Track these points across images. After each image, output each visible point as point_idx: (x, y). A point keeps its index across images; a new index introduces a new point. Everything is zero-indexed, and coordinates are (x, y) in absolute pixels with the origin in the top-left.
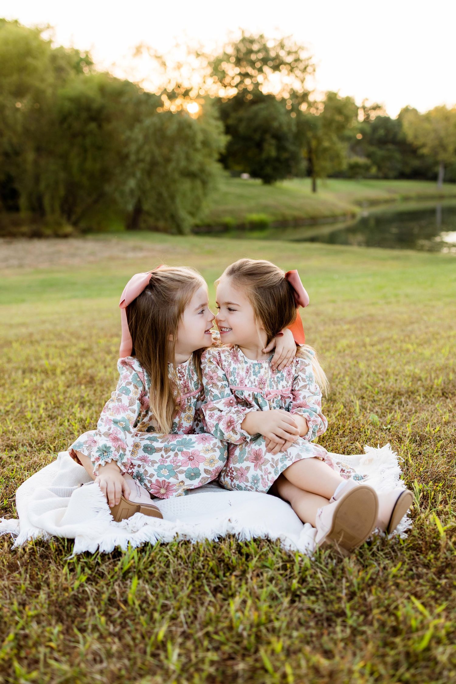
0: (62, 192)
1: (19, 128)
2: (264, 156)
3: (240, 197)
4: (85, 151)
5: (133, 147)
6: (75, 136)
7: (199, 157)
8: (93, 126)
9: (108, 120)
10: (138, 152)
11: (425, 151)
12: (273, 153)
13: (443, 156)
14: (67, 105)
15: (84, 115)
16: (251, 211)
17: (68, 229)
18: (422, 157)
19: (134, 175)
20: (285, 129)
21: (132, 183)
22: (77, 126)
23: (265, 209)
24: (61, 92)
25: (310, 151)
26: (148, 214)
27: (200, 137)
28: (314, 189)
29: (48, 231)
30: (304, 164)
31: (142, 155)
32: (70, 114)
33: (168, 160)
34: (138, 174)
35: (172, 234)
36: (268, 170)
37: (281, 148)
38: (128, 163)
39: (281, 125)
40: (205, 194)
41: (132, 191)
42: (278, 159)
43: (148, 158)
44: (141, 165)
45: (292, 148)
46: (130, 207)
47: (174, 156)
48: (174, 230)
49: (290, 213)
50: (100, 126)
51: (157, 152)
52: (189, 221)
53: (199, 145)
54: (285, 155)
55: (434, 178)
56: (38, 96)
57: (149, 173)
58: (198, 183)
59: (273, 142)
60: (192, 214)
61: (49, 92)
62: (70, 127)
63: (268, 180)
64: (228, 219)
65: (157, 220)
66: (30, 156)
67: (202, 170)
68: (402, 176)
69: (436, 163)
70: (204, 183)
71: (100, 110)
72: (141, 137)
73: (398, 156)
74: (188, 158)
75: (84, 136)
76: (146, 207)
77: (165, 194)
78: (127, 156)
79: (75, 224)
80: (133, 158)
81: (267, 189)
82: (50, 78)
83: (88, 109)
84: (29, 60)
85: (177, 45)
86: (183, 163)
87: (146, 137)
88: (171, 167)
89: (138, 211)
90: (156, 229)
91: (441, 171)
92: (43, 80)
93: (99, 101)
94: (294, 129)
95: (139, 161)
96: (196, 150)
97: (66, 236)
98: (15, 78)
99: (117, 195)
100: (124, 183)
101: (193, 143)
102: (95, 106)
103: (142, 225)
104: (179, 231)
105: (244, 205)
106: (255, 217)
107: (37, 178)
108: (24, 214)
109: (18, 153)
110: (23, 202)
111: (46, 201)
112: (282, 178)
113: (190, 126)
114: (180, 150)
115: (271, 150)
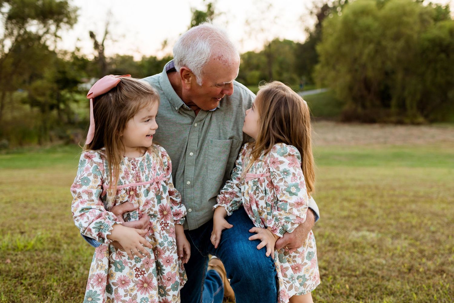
0: (418, 97)
4: (436, 71)
6: (430, 62)
8: (443, 56)
14: (426, 44)
15: (437, 49)
17: (421, 119)
22: (431, 56)
24: (423, 36)
29: (407, 120)
32: (427, 49)
50: (448, 56)
56: (409, 39)
61: (415, 36)
62: (427, 57)
66: (400, 76)
71: (448, 46)
75: (436, 62)
79: (426, 117)
82: (417, 28)
83: (440, 45)
84: (405, 19)
92: (412, 29)
93: (448, 40)
97: (418, 124)
98: (395, 30)
102: (445, 43)
107: (403, 88)
108: (393, 109)
109: (393, 72)
110: (394, 102)
111: (408, 102)
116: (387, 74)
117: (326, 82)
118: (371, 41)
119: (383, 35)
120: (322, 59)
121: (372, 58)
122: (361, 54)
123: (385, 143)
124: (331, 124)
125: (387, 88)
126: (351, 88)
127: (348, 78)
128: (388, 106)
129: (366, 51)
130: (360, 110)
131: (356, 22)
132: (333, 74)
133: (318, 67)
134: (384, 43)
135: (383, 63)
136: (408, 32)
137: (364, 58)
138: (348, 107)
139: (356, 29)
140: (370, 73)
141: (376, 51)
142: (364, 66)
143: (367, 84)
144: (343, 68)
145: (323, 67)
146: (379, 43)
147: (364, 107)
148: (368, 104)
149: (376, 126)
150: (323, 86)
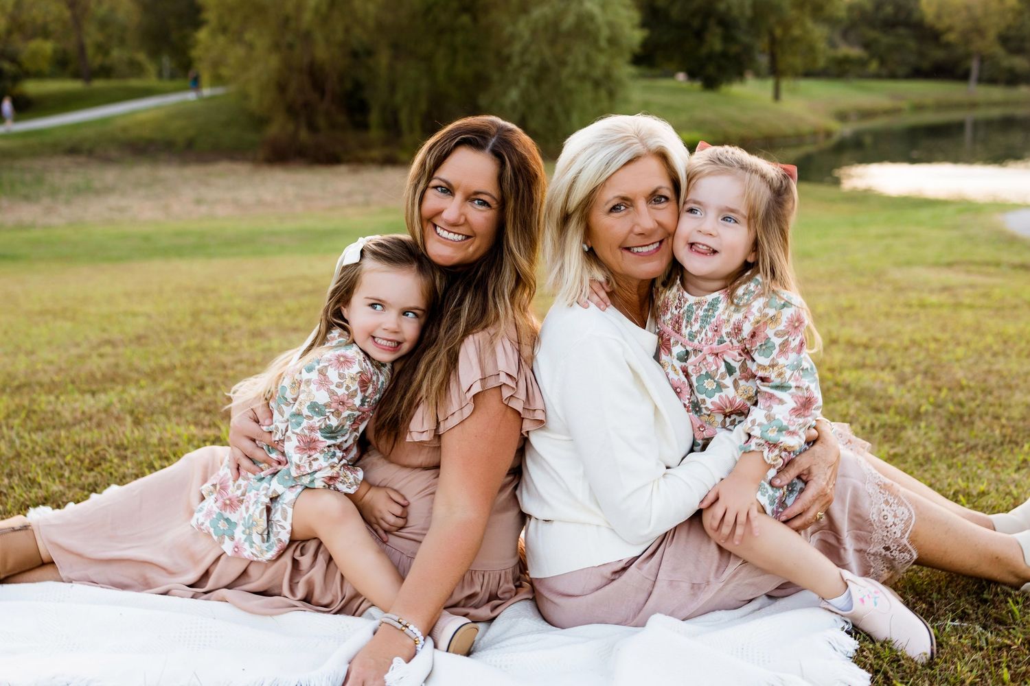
0: (423, 106)
1: (371, 23)
2: (704, 51)
4: (455, 51)
6: (441, 32)
7: (602, 60)
8: (465, 19)
9: (486, 10)
10: (525, 50)
11: (952, 37)
12: (718, 46)
13: (978, 45)
18: (948, 46)
19: (516, 83)
20: (735, 12)
21: (514, 94)
22: (444, 19)
23: (699, 125)
25: (773, 41)
27: (605, 33)
28: (777, 96)
30: (763, 61)
31: (528, 57)
33: (563, 63)
34: (523, 82)
36: (711, 70)
37: (728, 38)
38: (509, 68)
39: (729, 8)
41: (514, 105)
42: (724, 55)
43: (536, 61)
44: (527, 71)
45: (745, 38)
47: (570, 59)
49: (736, 131)
50: (475, 19)
51: (548, 53)
53: (603, 43)
54: (734, 49)
55: (964, 77)
57: (537, 81)
58: (603, 93)
59: (719, 30)
62: (435, 20)
63: (711, 84)
66: (383, 59)
67: (608, 76)
68: (918, 74)
69: (969, 56)
70: (611, 93)
72: (526, 35)
73: (912, 44)
74: (589, 61)
75: (454, 31)
76: (533, 125)
77: (558, 109)
78: (508, 59)
80: (516, 61)
81: (709, 96)
86: (582, 68)
87: (534, 32)
88: (566, 72)
91: (974, 66)
94: (748, 12)
95: (524, 64)
96: (600, 50)
100: (504, 94)
101: (596, 40)
107: (393, 87)
108: (375, 133)
109: (370, 53)
110: (374, 117)
111: (403, 116)
112: (730, 81)
113: (592, 18)
114: (579, 51)
115: (715, 43)
116: (355, 54)
117: (225, 72)
120: (211, 16)
121: (324, 19)
122: (299, 8)
123: (367, 204)
124: (243, 169)
125: (358, 86)
126: (282, 88)
127: (274, 61)
128: (363, 126)
130: (304, 135)
132: (240, 51)
133: (203, 35)
135: (347, 30)
137: (307, 17)
138: (277, 128)
140: (321, 52)
142: (307, 37)
143: (315, 76)
144: (260, 39)
145: (213, 34)
147: (313, 127)
148: (321, 122)
149: (343, 169)
150: (218, 80)
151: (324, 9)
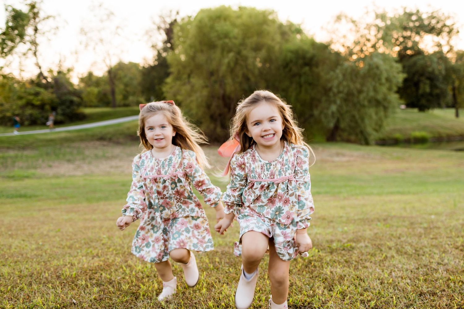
1: (256, 72)
2: (421, 91)
3: (405, 120)
4: (301, 86)
5: (335, 83)
6: (294, 76)
7: (384, 89)
8: (307, 69)
9: (317, 65)
10: (338, 86)
12: (428, 90)
14: (289, 55)
15: (301, 62)
16: (414, 130)
19: (335, 102)
20: (437, 72)
21: (334, 108)
22: (295, 69)
23: (424, 128)
24: (285, 47)
25: (454, 89)
26: (343, 130)
27: (385, 75)
28: (457, 115)
30: (449, 98)
31: (341, 88)
32: (291, 61)
33: (360, 92)
34: (338, 102)
35: (361, 144)
36: (423, 102)
37: (433, 86)
38: (331, 94)
39: (433, 70)
40: (386, 117)
41: (333, 113)
42: (431, 94)
43: (346, 91)
44: (341, 95)
45: (442, 86)
46: (332, 125)
47: (365, 89)
48: (363, 142)
49: (444, 132)
50: (311, 69)
51: (352, 86)
52: (374, 136)
53: (383, 81)
54: (437, 91)
56: (270, 49)
57: (346, 100)
58: (381, 108)
59: (428, 82)
60: (376, 131)
61: (277, 48)
62: (290, 70)
63: (422, 108)
64: (397, 135)
65: (350, 134)
67: (385, 99)
70: (386, 108)
71: (312, 59)
72: (341, 76)
74: (375, 90)
75: (300, 76)
76: (343, 125)
77: (357, 116)
78: (330, 89)
80: (335, 90)
81: (422, 115)
82: (278, 38)
83: (304, 58)
84: (265, 27)
85: (367, 13)
86: (372, 94)
87: (345, 75)
88: (362, 97)
89: (337, 127)
90: (348, 141)
92: (273, 40)
93: (312, 52)
94: (443, 72)
95: (339, 92)
96: (381, 84)
98: (255, 39)
99: (323, 116)
100: (328, 108)
101: (380, 79)
102: (309, 56)
103: (338, 138)
104: (367, 143)
105: (408, 126)
106: (418, 134)
112: (434, 107)
113: (377, 67)
114: (370, 84)
115: (426, 88)
117: (180, 97)
118: (230, 51)
119: (243, 44)
120: (173, 70)
121: (232, 70)
122: (220, 64)
126: (208, 106)
127: (205, 92)
129: (226, 61)
130: (219, 130)
131: (212, 27)
132: (187, 88)
133: (169, 80)
134: (245, 52)
136: (269, 42)
137: (223, 69)
139: (213, 35)
140: (230, 88)
141: (236, 63)
142: (222, 80)
143: (225, 100)
144: (197, 81)
145: (174, 80)
146: (239, 53)
147: (223, 126)
148: (228, 123)
151: (232, 64)
